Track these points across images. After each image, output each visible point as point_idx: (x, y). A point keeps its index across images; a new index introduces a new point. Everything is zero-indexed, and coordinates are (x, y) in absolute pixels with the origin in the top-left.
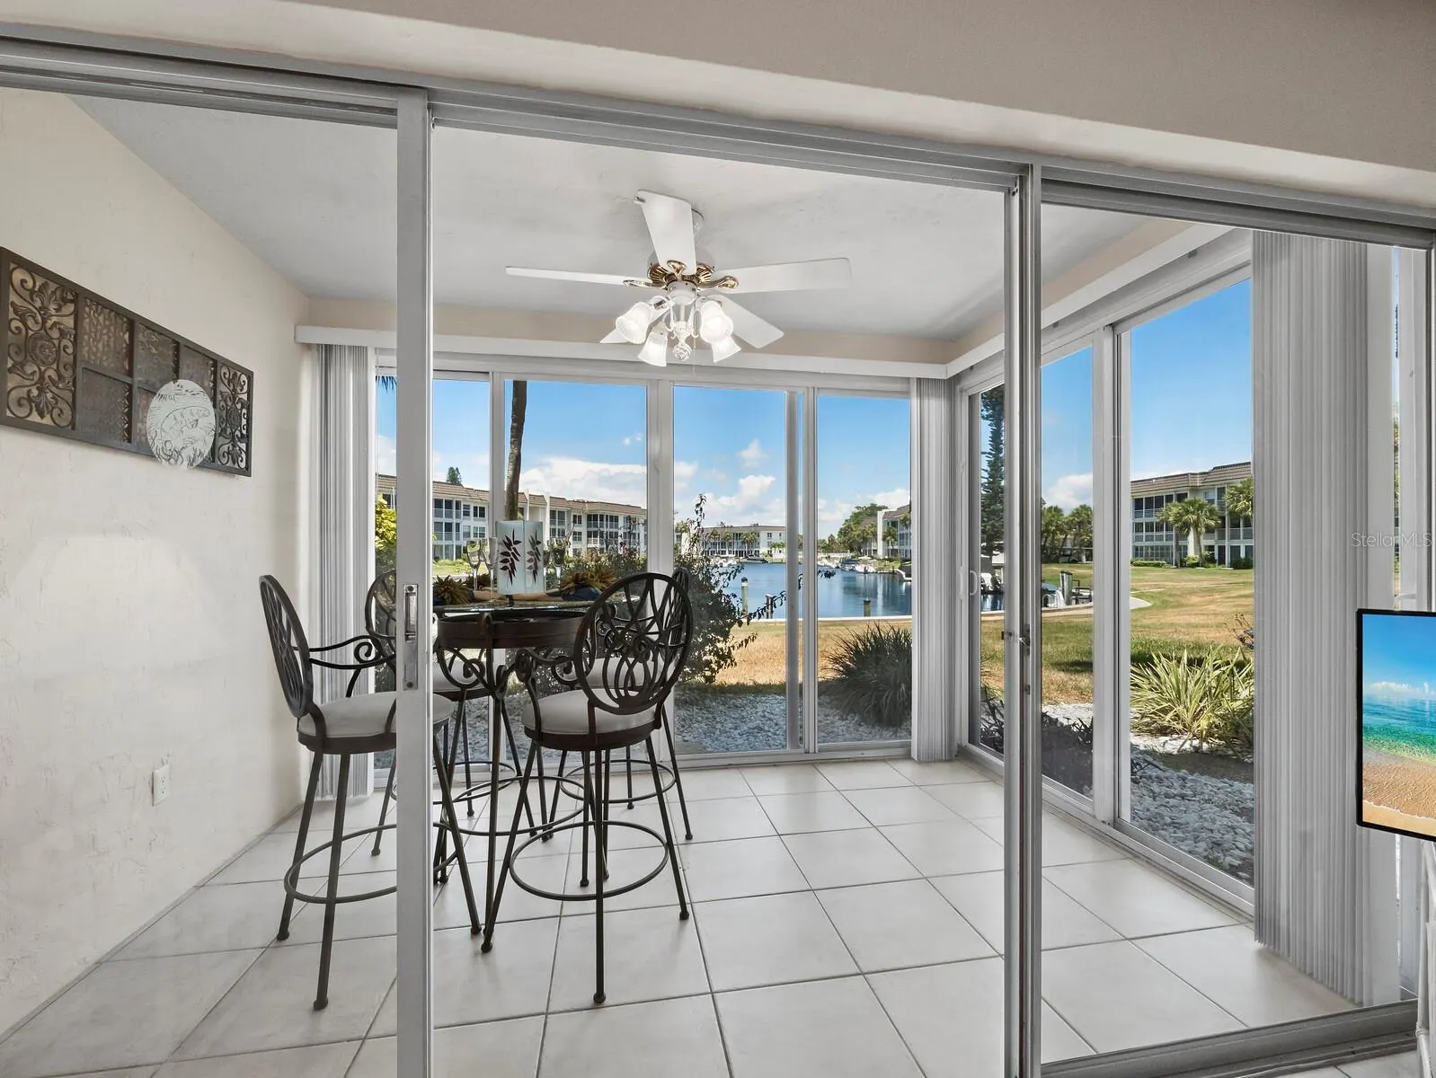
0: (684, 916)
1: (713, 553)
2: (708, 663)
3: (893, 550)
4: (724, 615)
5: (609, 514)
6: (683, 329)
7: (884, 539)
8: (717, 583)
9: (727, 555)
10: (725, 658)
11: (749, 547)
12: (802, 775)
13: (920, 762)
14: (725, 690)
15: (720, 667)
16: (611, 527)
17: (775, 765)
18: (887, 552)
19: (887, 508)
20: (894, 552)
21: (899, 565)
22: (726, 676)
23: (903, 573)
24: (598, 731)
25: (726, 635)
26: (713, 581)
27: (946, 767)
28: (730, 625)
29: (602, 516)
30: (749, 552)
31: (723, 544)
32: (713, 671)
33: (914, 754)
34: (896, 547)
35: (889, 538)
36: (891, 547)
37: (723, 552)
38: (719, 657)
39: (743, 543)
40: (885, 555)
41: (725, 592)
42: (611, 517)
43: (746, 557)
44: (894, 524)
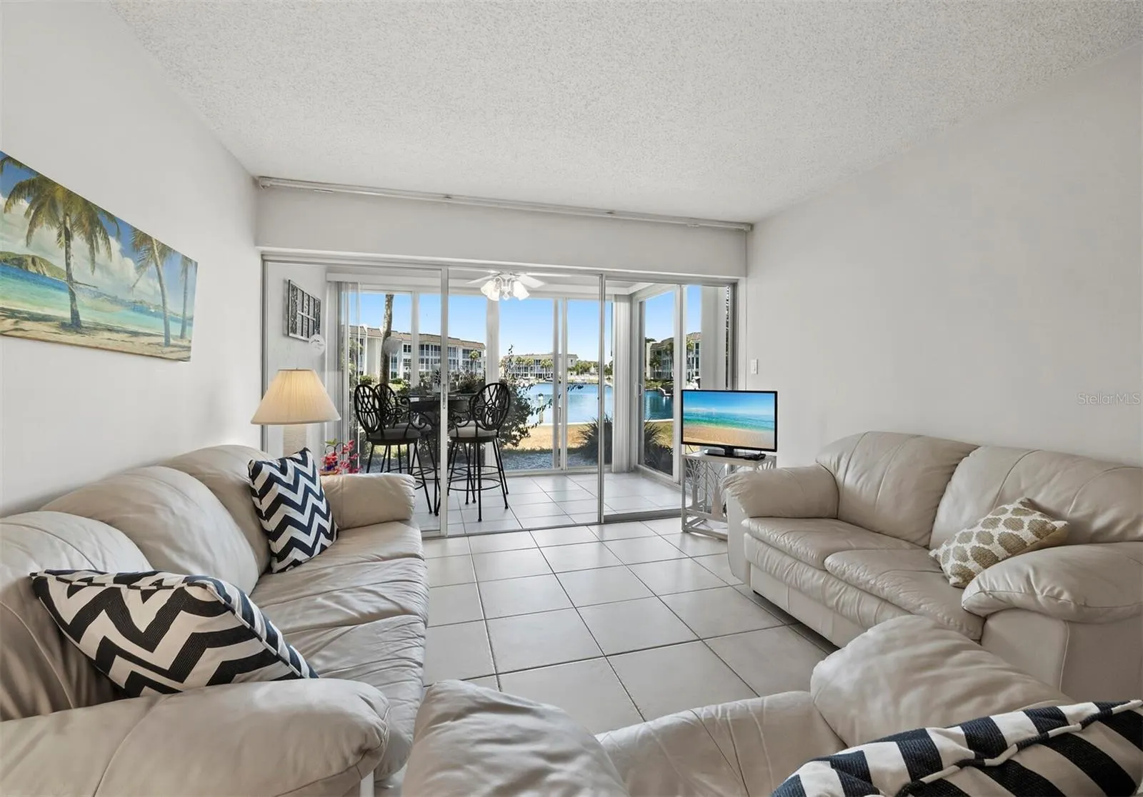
0: (507, 507)
1: (518, 375)
2: (515, 436)
3: (658, 373)
4: (524, 411)
5: (434, 344)
6: (506, 289)
7: (651, 365)
8: (520, 392)
9: (529, 377)
10: (524, 433)
11: (546, 371)
12: (560, 480)
13: (615, 473)
14: (523, 452)
15: (521, 438)
16: (435, 355)
17: (547, 475)
18: (653, 374)
19: (653, 340)
20: (659, 374)
21: (661, 384)
22: (525, 444)
23: (664, 390)
24: (479, 436)
25: (524, 421)
26: (518, 392)
27: (626, 475)
28: (527, 415)
29: (427, 346)
30: (546, 375)
31: (526, 369)
32: (517, 440)
33: (613, 471)
34: (660, 371)
35: (655, 364)
36: (656, 371)
37: (526, 375)
38: (521, 432)
39: (542, 367)
40: (651, 376)
41: (524, 397)
42: (435, 346)
43: (544, 379)
44: (659, 353)
